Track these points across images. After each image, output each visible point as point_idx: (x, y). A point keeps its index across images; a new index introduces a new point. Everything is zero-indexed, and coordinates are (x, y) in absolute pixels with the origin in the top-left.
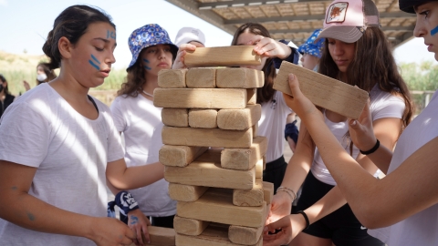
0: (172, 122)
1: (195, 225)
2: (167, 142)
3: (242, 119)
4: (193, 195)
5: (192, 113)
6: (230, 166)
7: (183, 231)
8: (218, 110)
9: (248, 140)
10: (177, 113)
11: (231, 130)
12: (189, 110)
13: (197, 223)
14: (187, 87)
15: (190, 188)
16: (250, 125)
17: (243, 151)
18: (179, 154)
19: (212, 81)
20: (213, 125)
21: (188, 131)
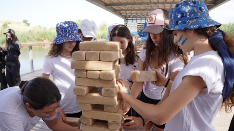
0: (79, 76)
1: (89, 121)
2: (77, 84)
3: (111, 75)
4: (90, 108)
5: (88, 72)
6: (106, 95)
7: (84, 123)
8: (100, 71)
9: (114, 84)
10: (82, 72)
11: (106, 80)
12: (87, 71)
13: (90, 120)
14: (86, 60)
15: (88, 105)
16: (115, 76)
17: (111, 89)
18: (83, 90)
19: (97, 58)
20: (98, 77)
21: (87, 80)
